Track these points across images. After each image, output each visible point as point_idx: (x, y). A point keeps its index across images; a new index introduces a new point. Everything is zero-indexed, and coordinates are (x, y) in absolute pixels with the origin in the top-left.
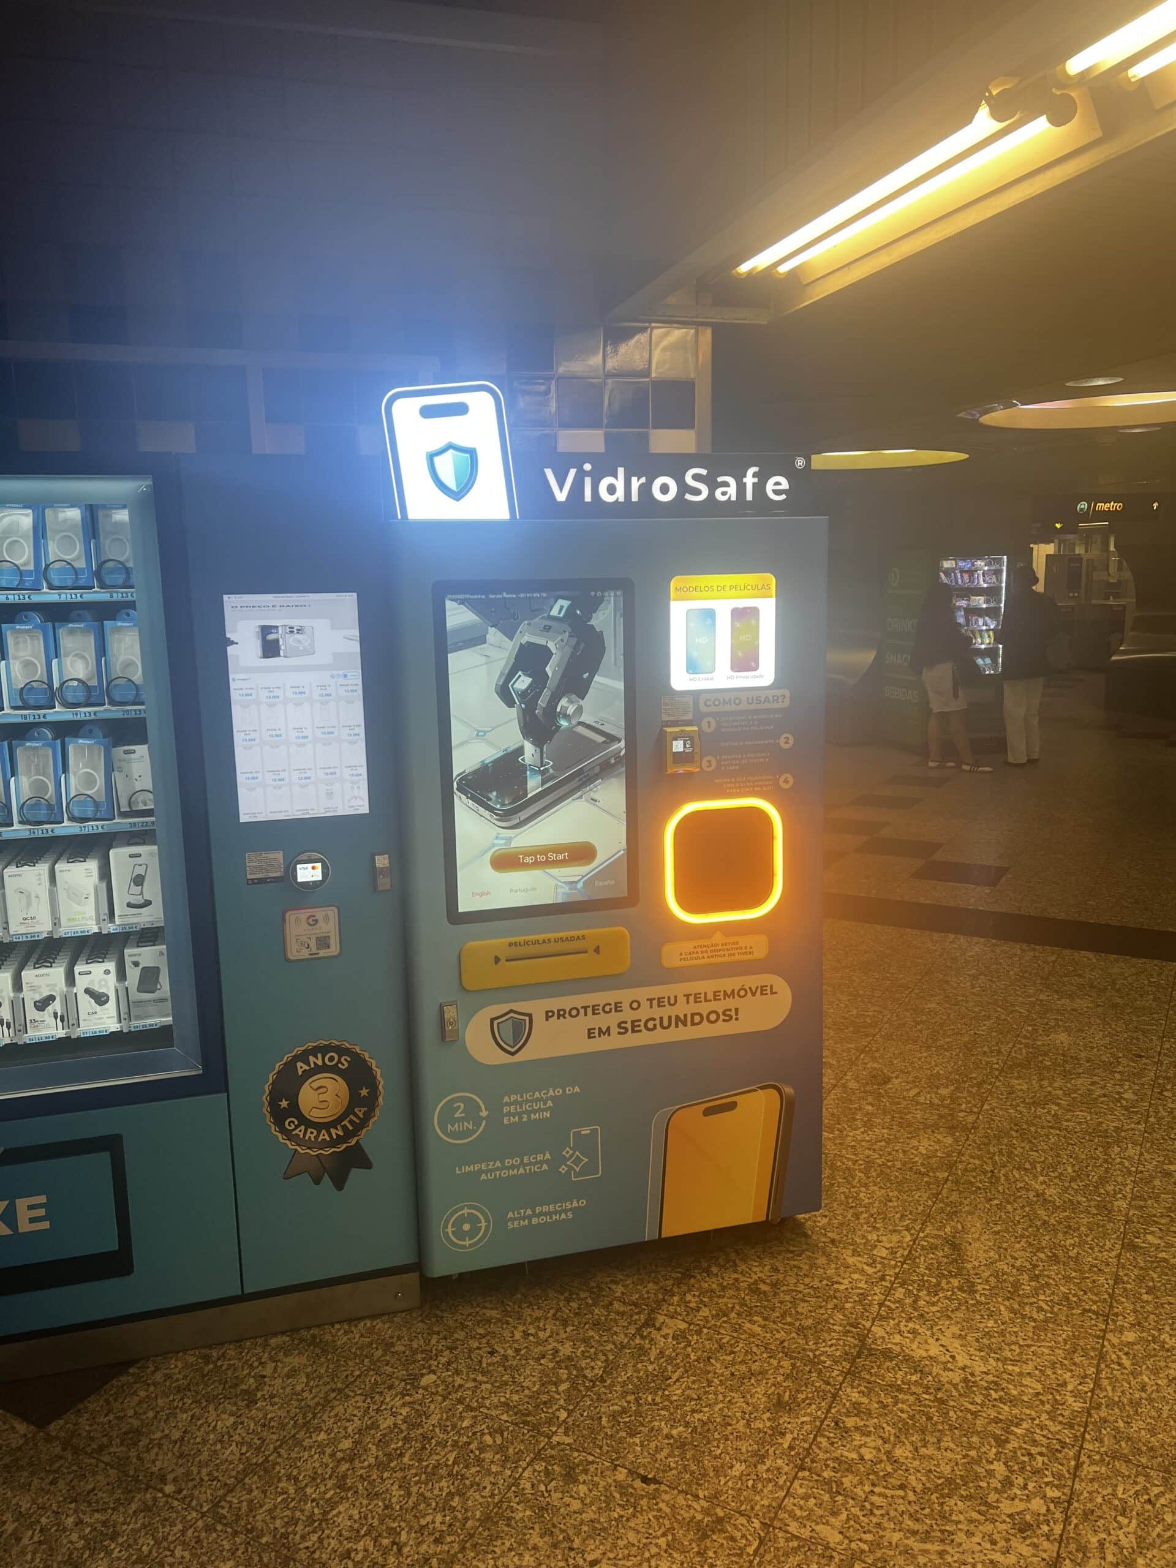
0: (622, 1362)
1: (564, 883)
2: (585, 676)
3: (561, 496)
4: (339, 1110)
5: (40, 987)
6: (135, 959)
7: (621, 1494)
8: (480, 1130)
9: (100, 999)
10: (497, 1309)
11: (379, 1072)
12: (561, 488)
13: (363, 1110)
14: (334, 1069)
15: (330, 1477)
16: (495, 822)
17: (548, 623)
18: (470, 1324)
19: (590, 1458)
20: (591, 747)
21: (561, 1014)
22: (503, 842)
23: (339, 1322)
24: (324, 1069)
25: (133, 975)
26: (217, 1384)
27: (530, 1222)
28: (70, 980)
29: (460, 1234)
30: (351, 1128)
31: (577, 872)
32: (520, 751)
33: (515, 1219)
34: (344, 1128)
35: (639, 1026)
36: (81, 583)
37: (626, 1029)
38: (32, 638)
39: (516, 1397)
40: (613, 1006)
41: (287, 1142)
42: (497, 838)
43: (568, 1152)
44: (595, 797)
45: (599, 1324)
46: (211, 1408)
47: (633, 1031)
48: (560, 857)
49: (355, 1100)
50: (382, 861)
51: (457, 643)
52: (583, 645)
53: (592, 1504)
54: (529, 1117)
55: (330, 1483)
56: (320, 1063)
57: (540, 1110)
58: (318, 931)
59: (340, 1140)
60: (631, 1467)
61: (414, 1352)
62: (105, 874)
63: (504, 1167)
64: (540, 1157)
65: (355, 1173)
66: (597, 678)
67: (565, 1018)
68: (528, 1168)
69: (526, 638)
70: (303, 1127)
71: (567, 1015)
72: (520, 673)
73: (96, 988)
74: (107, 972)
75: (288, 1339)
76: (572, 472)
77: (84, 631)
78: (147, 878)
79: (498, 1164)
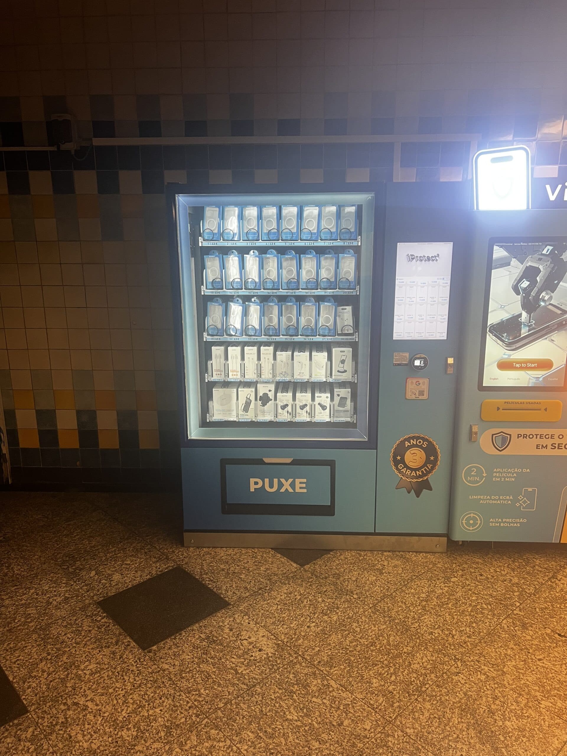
0: (543, 589)
1: (533, 377)
2: (556, 282)
3: (552, 198)
4: (422, 464)
5: (302, 400)
6: (338, 393)
7: (549, 638)
8: (482, 481)
9: (324, 408)
10: (481, 559)
11: (439, 450)
12: (553, 194)
13: (431, 465)
14: (421, 447)
15: (419, 605)
16: (504, 347)
17: (541, 257)
18: (469, 562)
19: (533, 622)
20: (554, 315)
21: (525, 436)
22: (507, 356)
23: (412, 552)
24: (416, 446)
25: (337, 399)
26: (366, 564)
27: (500, 525)
28: (313, 399)
29: (468, 524)
30: (425, 472)
31: (541, 374)
32: (520, 315)
33: (493, 522)
34: (422, 471)
35: (562, 446)
36: (333, 238)
37: (555, 447)
38: (311, 260)
39: (495, 593)
40: (550, 436)
41: (399, 474)
42: (504, 354)
43: (521, 497)
44: (553, 339)
45: (529, 573)
46: (365, 572)
47: (558, 448)
48: (533, 365)
49: (428, 461)
50: (451, 361)
51: (497, 265)
52: (556, 267)
53: (536, 638)
54: (505, 479)
55: (419, 608)
56: (415, 443)
57: (510, 477)
58: (420, 388)
59: (420, 476)
60: (552, 629)
61: (446, 569)
62: (330, 358)
63: (491, 499)
64: (508, 498)
65: (425, 491)
66: (561, 283)
67: (526, 438)
68: (502, 501)
69: (529, 264)
70: (405, 469)
71: (528, 437)
72: (524, 280)
73: (322, 403)
74: (327, 397)
75: (391, 554)
76: (560, 186)
77: (332, 258)
78: (346, 361)
79: (488, 497)
